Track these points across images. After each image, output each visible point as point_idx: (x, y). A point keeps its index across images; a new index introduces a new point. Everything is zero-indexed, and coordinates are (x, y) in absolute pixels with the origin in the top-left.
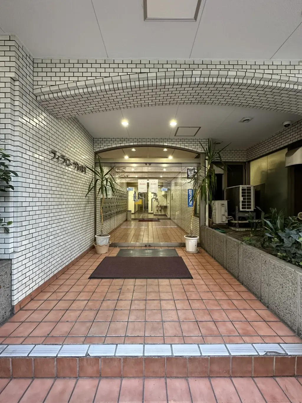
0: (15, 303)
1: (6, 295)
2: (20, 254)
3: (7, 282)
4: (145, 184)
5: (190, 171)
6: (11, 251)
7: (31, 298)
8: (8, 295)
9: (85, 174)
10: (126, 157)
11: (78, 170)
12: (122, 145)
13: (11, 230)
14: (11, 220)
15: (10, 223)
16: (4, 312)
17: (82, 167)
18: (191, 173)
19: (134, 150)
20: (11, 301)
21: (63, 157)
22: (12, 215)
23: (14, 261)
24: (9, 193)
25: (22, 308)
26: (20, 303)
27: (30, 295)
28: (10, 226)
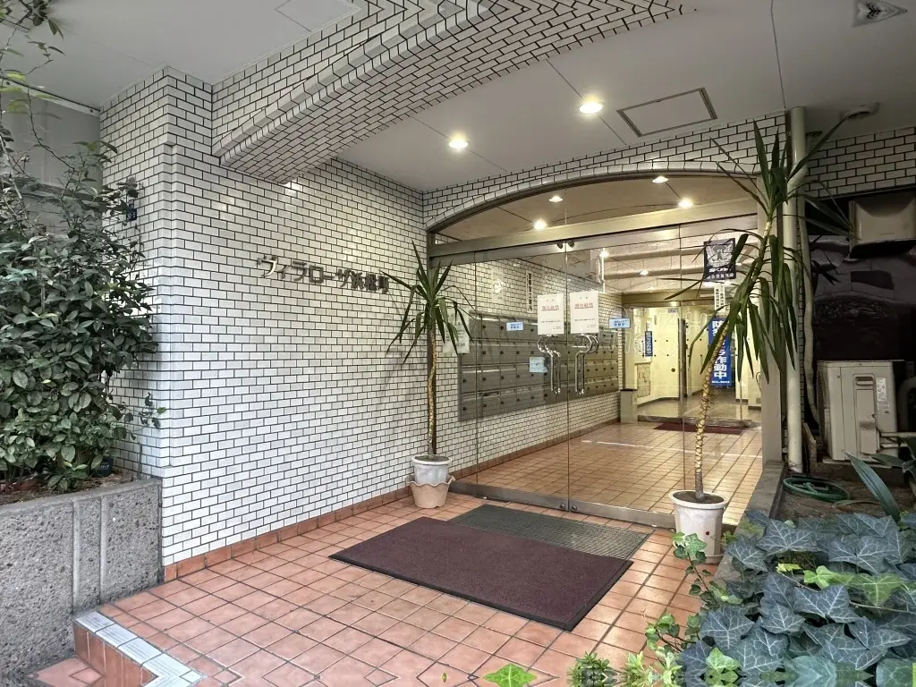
0: (167, 562)
1: (149, 542)
2: (178, 471)
3: (152, 518)
4: (557, 308)
5: (715, 250)
6: (165, 462)
7: (206, 563)
8: (152, 543)
9: (384, 293)
10: (540, 226)
11: (354, 287)
12: (488, 197)
13: (163, 424)
14: (166, 404)
15: (161, 410)
16: (144, 572)
17: (371, 277)
18: (719, 257)
19: (556, 199)
20: (160, 557)
21: (299, 265)
22: (166, 395)
23: (166, 483)
24: (161, 356)
25: (182, 577)
26: (179, 566)
27: (203, 557)
28: (162, 416)
